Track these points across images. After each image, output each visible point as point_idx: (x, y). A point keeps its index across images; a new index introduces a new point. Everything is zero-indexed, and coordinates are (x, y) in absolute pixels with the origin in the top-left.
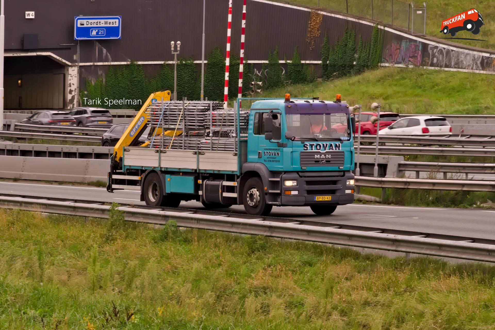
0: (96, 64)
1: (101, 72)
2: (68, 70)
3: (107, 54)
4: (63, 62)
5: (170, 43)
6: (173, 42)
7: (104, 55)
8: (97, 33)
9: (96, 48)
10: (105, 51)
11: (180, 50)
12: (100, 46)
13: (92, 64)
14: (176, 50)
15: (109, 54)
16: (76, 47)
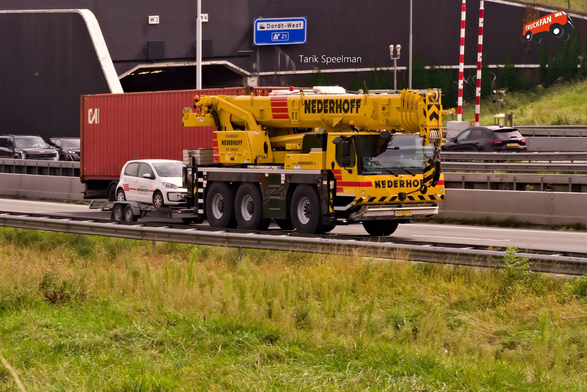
0: (278, 73)
1: (284, 82)
2: (246, 81)
3: (290, 62)
4: (241, 72)
5: (389, 47)
6: (392, 46)
7: (287, 63)
8: (280, 38)
9: (278, 55)
10: (288, 58)
11: (400, 55)
12: (282, 52)
13: (273, 73)
14: (395, 55)
15: (293, 61)
16: (254, 54)
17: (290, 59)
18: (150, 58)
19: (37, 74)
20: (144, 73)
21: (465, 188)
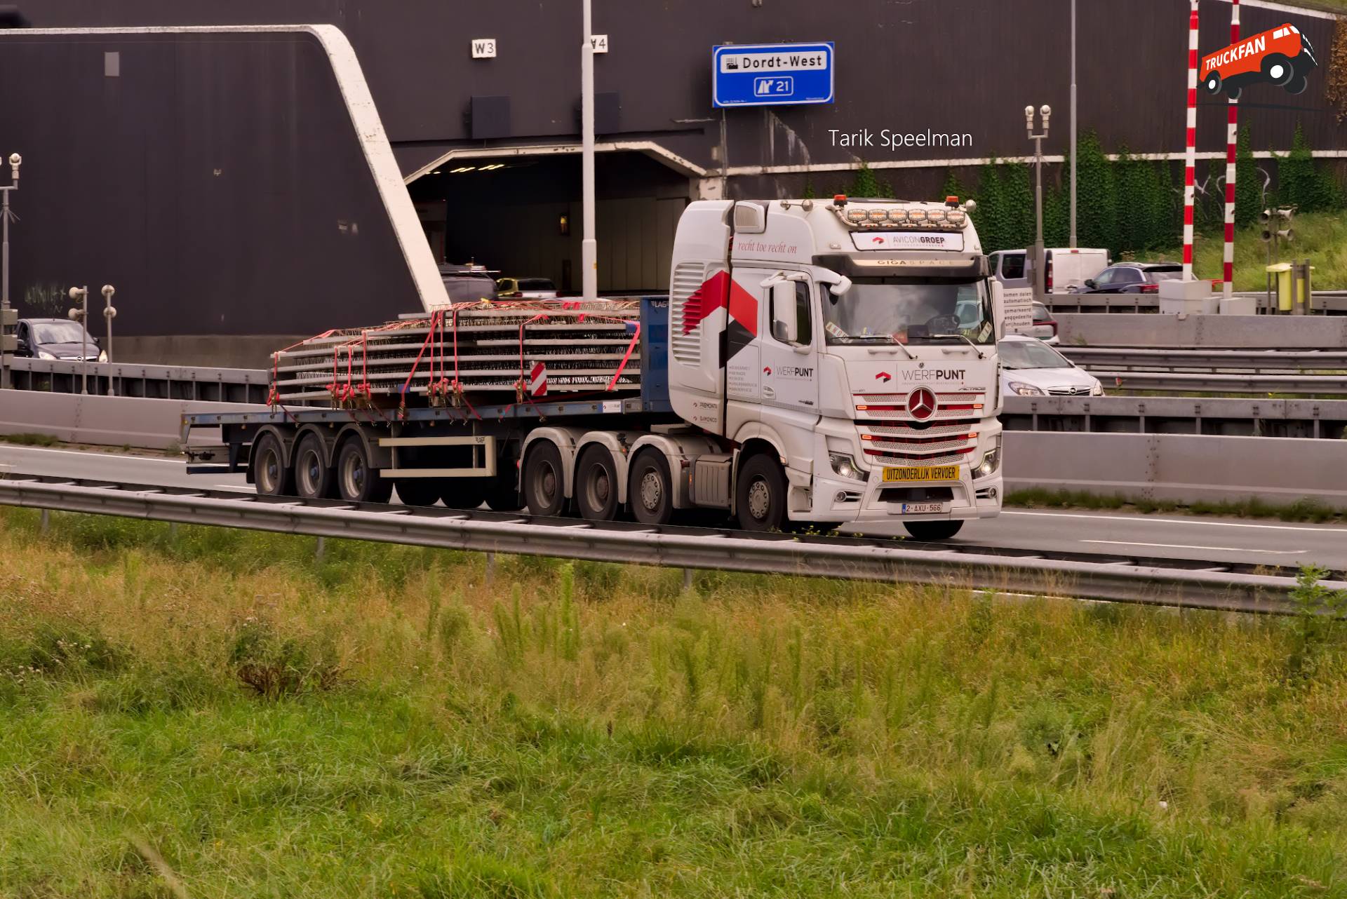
0: (770, 170)
1: (784, 190)
2: (698, 188)
3: (797, 144)
4: (684, 167)
5: (1024, 111)
6: (1030, 108)
7: (791, 147)
8: (773, 89)
9: (768, 129)
10: (792, 135)
11: (1050, 130)
12: (779, 122)
13: (758, 170)
14: (1038, 129)
15: (804, 142)
16: (716, 125)
17: (796, 138)
18: (476, 136)
19: (217, 173)
20: (462, 170)
21: (1202, 433)
